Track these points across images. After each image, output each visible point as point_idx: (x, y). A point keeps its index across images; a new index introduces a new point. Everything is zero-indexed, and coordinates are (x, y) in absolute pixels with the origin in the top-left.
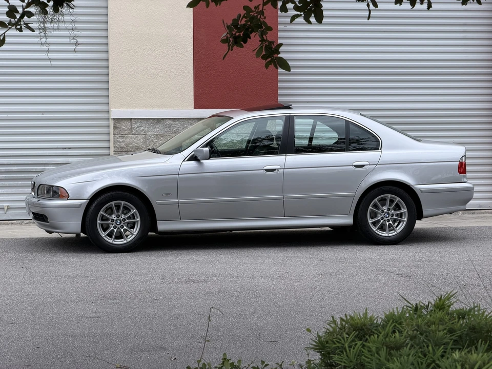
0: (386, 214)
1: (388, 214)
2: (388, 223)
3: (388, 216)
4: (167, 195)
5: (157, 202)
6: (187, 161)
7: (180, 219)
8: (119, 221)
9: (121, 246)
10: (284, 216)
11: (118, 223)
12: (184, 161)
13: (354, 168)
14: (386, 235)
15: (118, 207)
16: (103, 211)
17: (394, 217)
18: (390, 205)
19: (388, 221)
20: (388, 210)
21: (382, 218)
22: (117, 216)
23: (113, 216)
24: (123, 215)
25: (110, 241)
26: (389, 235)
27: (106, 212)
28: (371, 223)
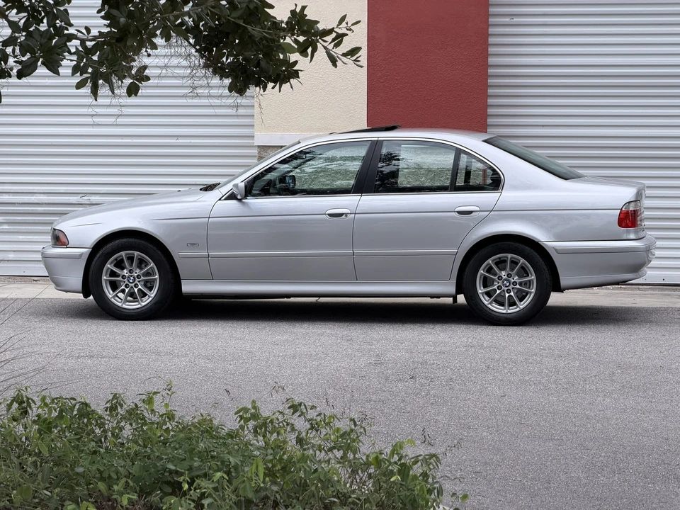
0: (505, 282)
1: (509, 281)
2: (507, 295)
3: (508, 284)
4: (193, 244)
5: (180, 254)
6: (225, 199)
7: (212, 277)
8: (132, 278)
9: (132, 311)
10: (356, 279)
11: (131, 281)
12: (220, 199)
13: (456, 215)
14: (504, 311)
15: (131, 259)
16: (110, 264)
17: (518, 286)
18: (512, 269)
19: (509, 291)
20: (510, 276)
21: (499, 288)
22: (131, 271)
23: (125, 271)
24: (138, 271)
25: (120, 305)
26: (509, 311)
27: (115, 266)
28: (482, 294)
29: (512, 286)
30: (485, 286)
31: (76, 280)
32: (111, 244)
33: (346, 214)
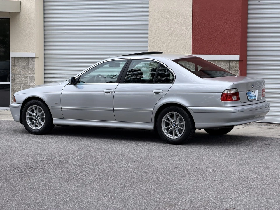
1: (175, 124)
2: (174, 130)
3: (175, 126)
4: (56, 103)
5: (52, 107)
6: (69, 84)
7: (63, 118)
8: (37, 117)
9: (36, 131)
10: (116, 120)
11: (36, 118)
12: (67, 84)
13: (153, 93)
14: (172, 138)
15: (36, 109)
16: (29, 110)
17: (178, 127)
18: (176, 119)
19: (175, 129)
20: (175, 122)
21: (171, 127)
22: (36, 114)
23: (35, 114)
24: (39, 114)
25: (32, 128)
26: (174, 138)
27: (31, 111)
28: (164, 129)
29: (176, 126)
30: (166, 126)
31: (18, 117)
32: (28, 102)
33: (111, 92)
